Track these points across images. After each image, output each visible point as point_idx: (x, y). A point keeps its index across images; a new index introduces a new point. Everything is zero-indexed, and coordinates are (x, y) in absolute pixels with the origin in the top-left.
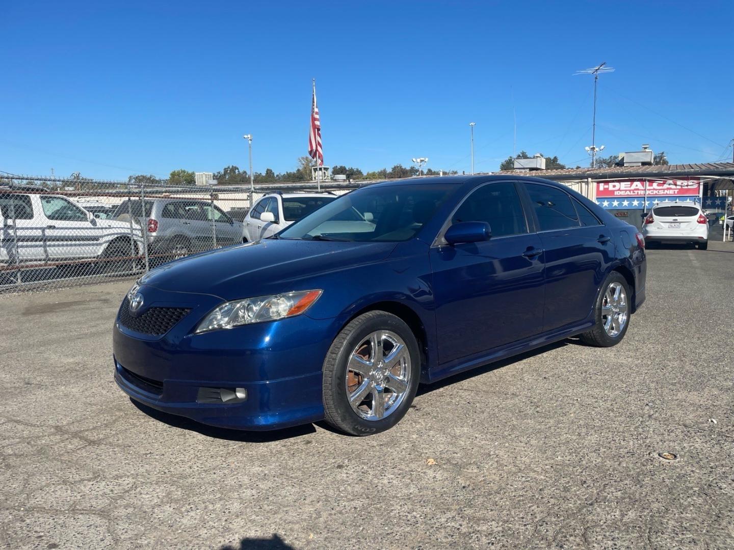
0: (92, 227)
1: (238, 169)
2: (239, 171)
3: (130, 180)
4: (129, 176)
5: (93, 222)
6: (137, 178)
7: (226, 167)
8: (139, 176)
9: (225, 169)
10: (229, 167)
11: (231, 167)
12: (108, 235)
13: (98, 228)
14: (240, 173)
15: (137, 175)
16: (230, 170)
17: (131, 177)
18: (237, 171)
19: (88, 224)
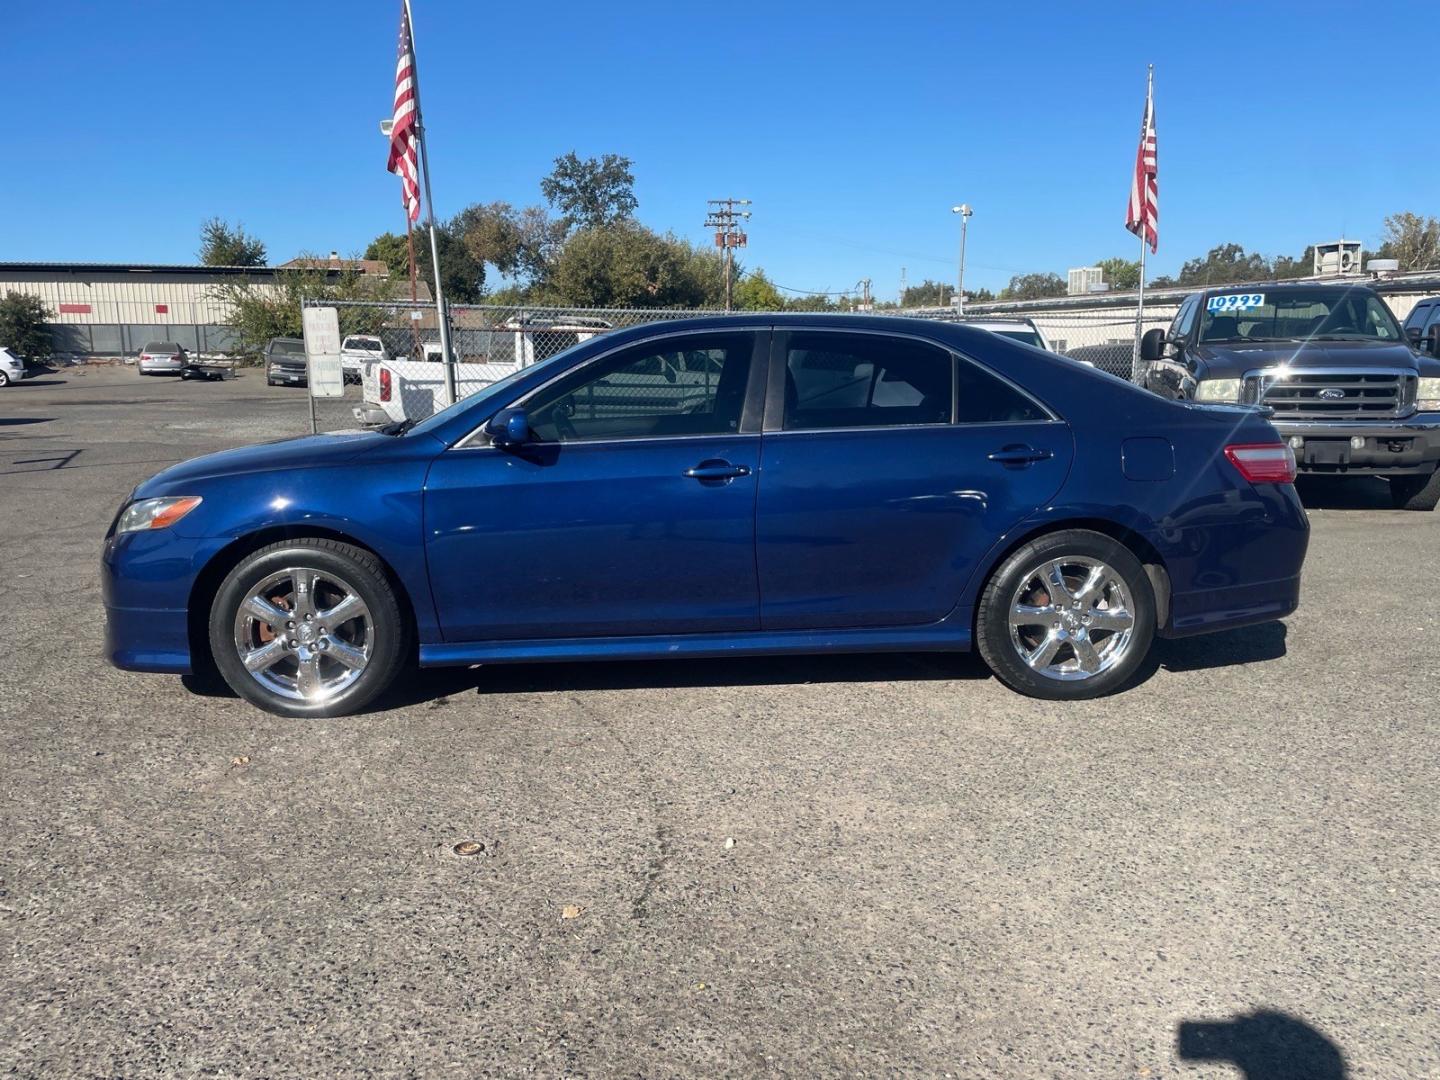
0: (667, 383)
1: (1241, 250)
2: (1242, 255)
3: (1012, 285)
4: (1011, 278)
5: (671, 376)
6: (1025, 279)
7: (1215, 248)
8: (1029, 277)
9: (1213, 251)
10: (1221, 249)
11: (1225, 247)
12: (691, 397)
13: (677, 387)
14: (1245, 259)
15: (1026, 275)
16: (1223, 255)
17: (1014, 279)
18: (1238, 255)
19: (661, 379)
